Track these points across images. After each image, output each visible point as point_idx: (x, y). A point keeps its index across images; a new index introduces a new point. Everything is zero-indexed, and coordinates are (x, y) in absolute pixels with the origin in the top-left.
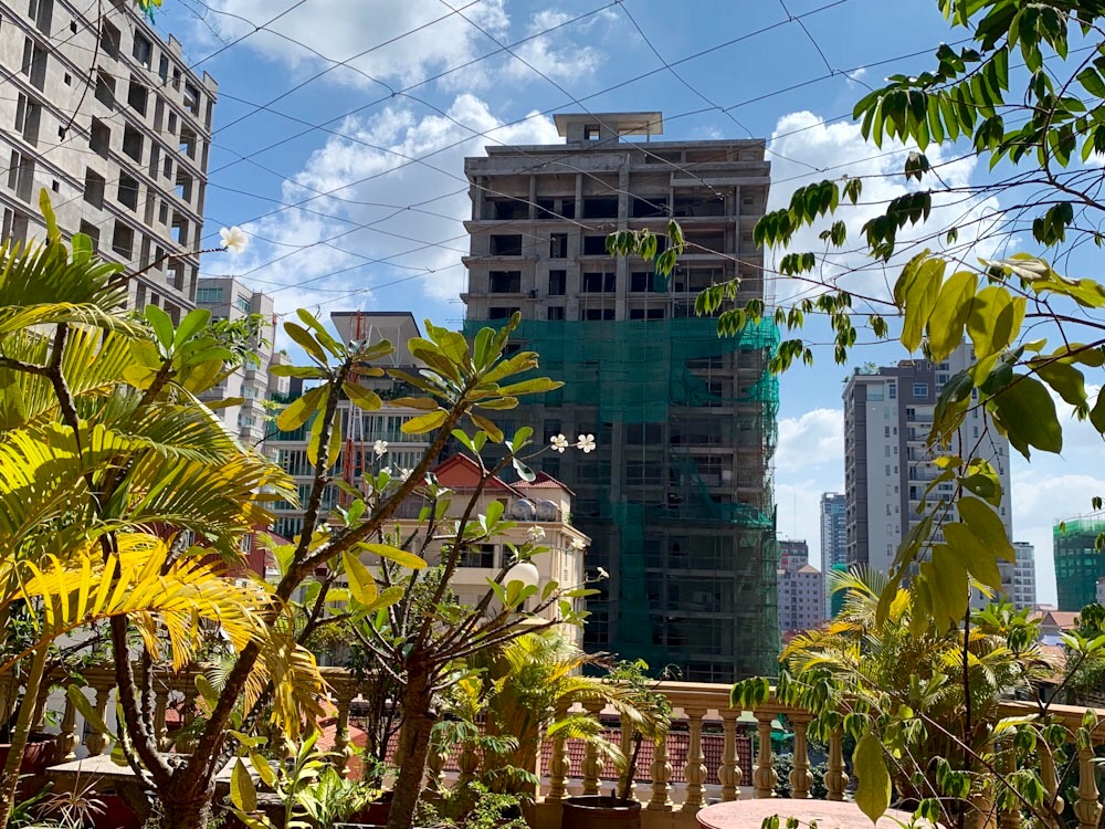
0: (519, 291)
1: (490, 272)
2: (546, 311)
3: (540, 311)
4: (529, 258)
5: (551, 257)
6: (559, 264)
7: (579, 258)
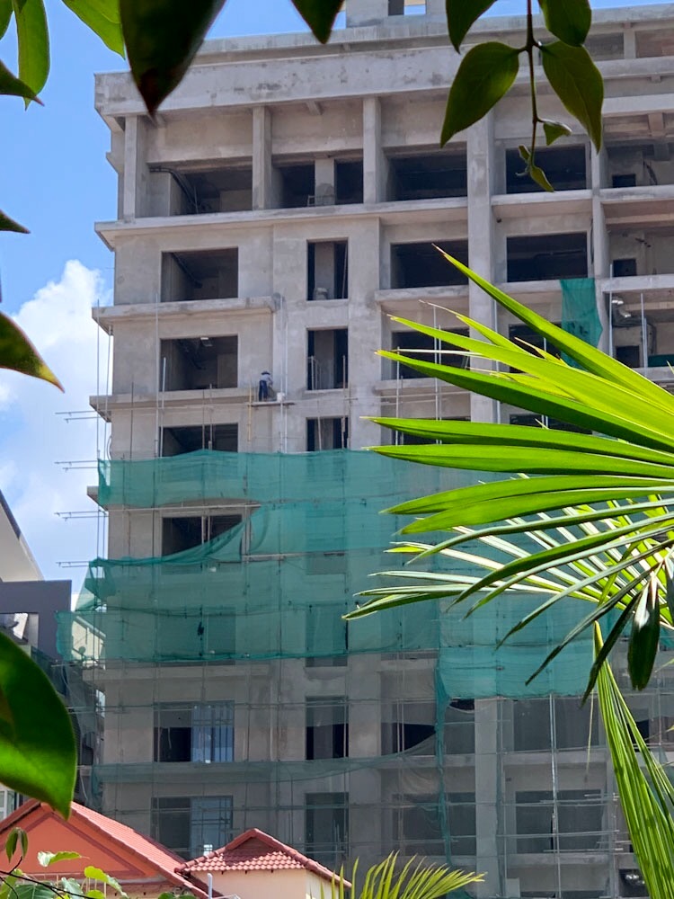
0: (234, 385)
1: (164, 343)
2: (302, 429)
3: (287, 430)
4: (257, 301)
5: (310, 297)
6: (328, 315)
7: (377, 297)
